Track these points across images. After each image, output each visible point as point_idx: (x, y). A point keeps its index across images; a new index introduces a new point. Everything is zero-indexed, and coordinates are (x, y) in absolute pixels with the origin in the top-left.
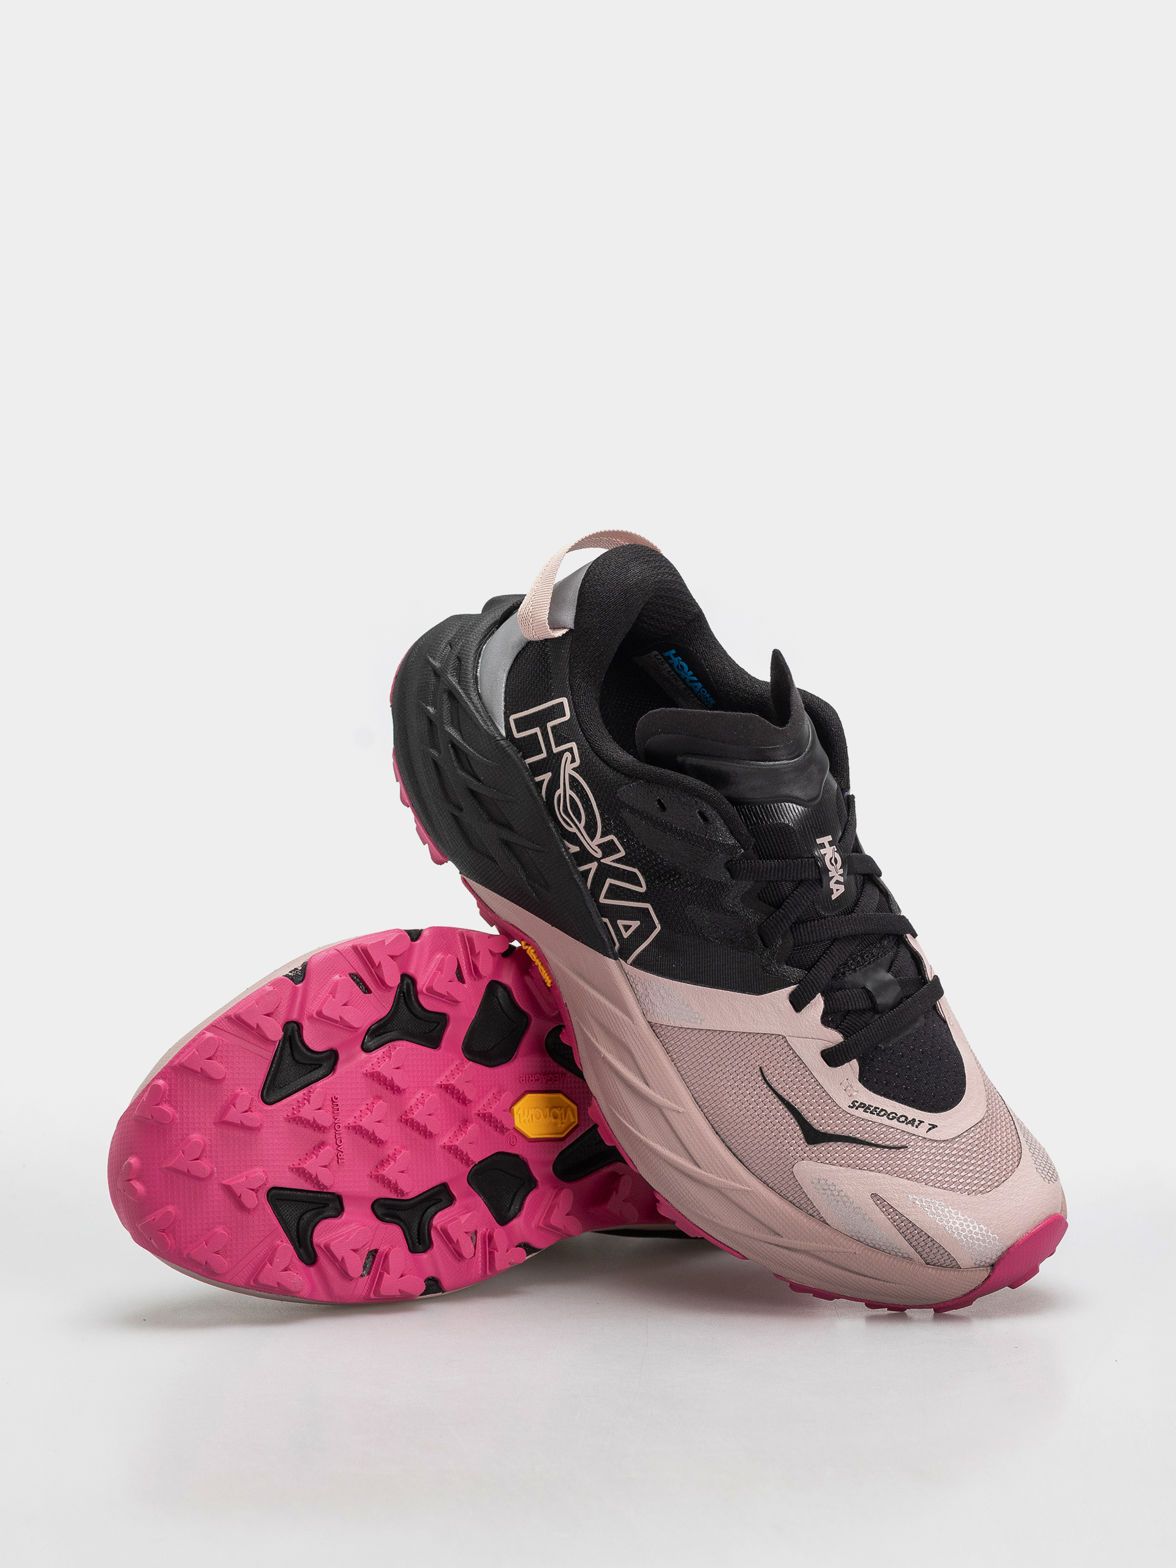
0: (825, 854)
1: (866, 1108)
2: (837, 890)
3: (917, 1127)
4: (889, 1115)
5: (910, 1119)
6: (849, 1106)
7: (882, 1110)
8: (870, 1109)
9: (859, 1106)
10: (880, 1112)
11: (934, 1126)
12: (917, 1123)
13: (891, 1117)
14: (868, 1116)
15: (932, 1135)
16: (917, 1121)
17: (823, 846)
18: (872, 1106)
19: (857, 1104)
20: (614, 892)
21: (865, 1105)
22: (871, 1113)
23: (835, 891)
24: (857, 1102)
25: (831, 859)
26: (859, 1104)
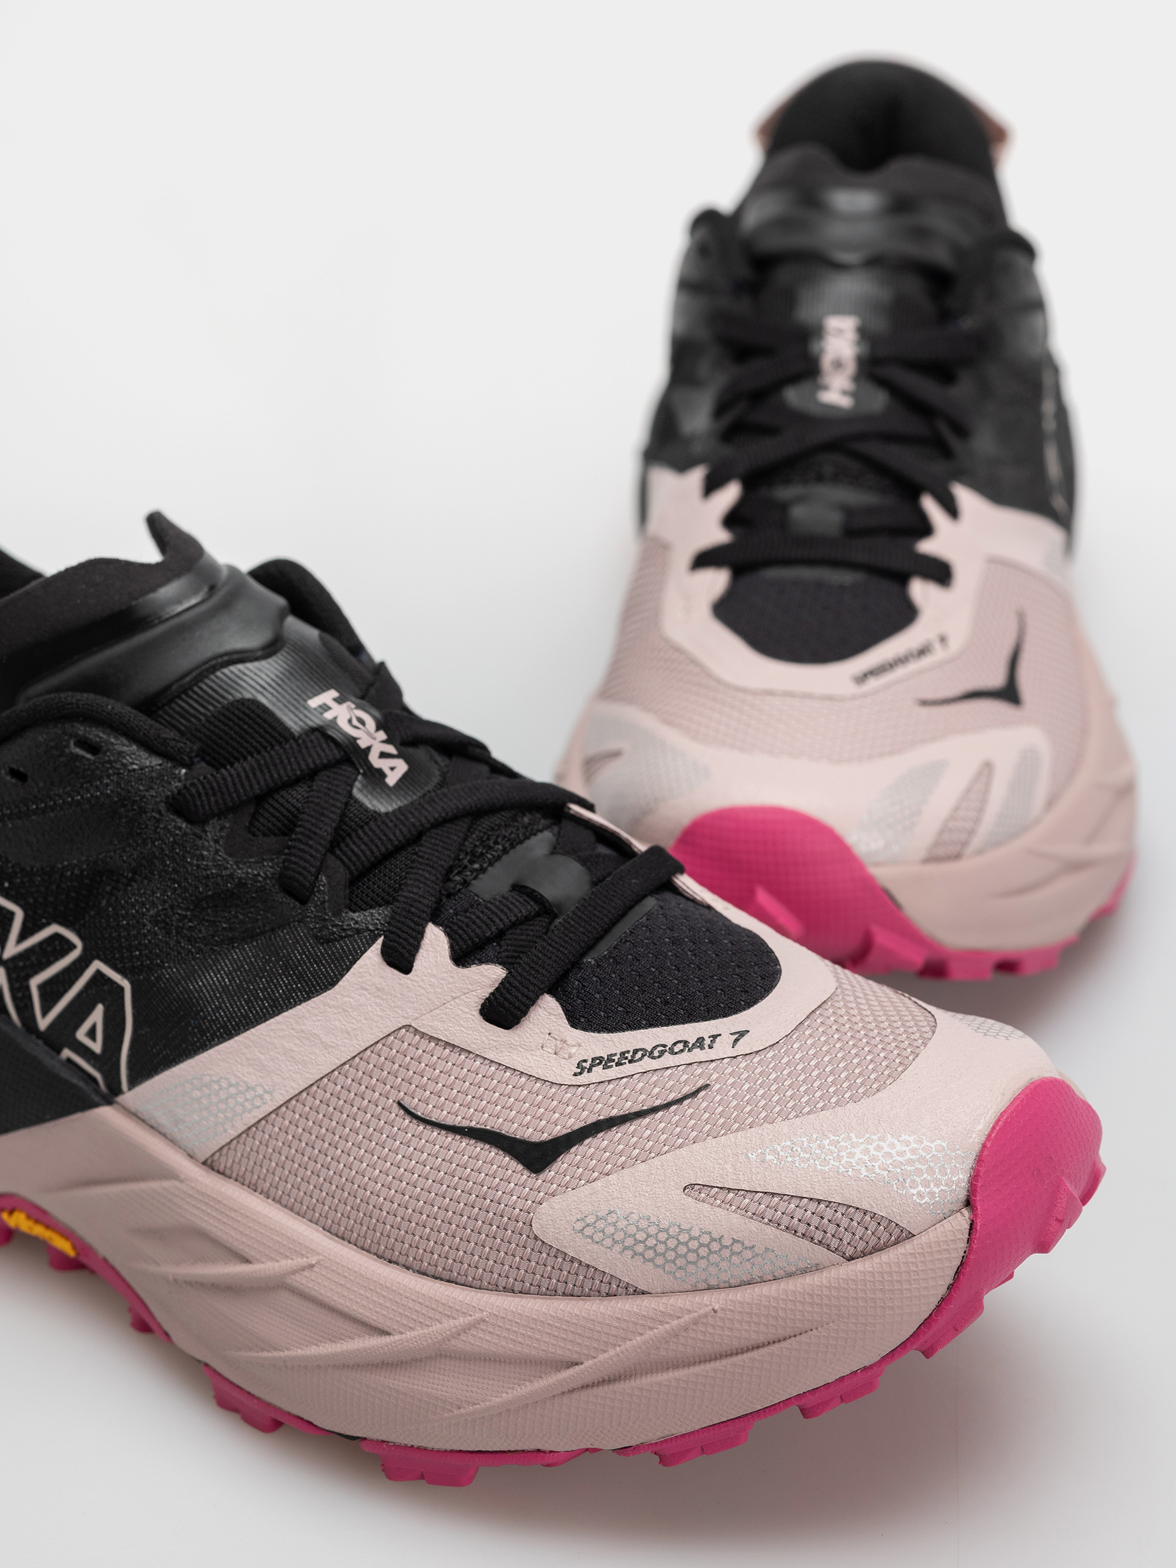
0: (336, 718)
1: (605, 1062)
2: (392, 769)
3: (710, 1047)
4: (652, 1052)
5: (692, 1041)
6: (575, 1075)
7: (636, 1051)
8: (614, 1060)
9: (592, 1066)
10: (633, 1056)
11: (742, 1034)
12: (707, 1041)
13: (656, 1054)
14: (614, 1072)
15: (744, 1046)
16: (706, 1038)
17: (325, 708)
18: (615, 1055)
19: (587, 1065)
20: (52, 992)
21: (601, 1059)
22: (618, 1064)
23: (387, 771)
24: (585, 1061)
25: (350, 721)
26: (589, 1062)
